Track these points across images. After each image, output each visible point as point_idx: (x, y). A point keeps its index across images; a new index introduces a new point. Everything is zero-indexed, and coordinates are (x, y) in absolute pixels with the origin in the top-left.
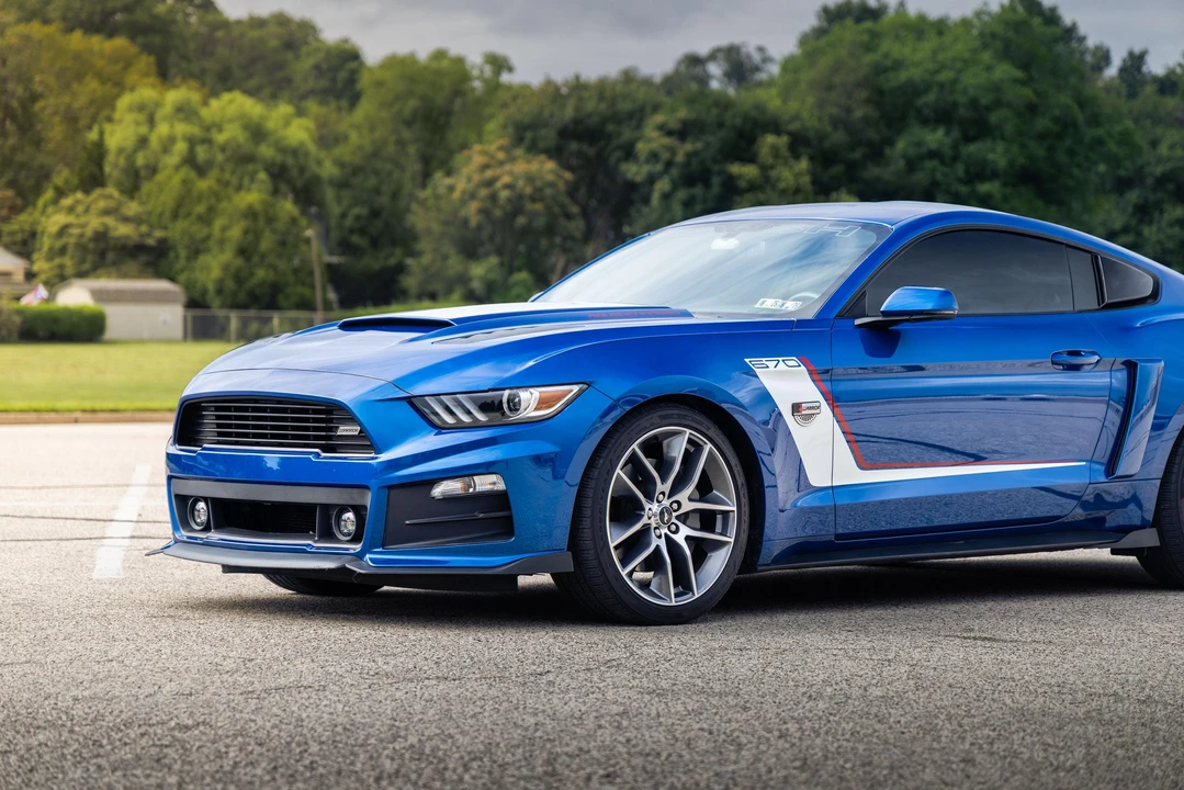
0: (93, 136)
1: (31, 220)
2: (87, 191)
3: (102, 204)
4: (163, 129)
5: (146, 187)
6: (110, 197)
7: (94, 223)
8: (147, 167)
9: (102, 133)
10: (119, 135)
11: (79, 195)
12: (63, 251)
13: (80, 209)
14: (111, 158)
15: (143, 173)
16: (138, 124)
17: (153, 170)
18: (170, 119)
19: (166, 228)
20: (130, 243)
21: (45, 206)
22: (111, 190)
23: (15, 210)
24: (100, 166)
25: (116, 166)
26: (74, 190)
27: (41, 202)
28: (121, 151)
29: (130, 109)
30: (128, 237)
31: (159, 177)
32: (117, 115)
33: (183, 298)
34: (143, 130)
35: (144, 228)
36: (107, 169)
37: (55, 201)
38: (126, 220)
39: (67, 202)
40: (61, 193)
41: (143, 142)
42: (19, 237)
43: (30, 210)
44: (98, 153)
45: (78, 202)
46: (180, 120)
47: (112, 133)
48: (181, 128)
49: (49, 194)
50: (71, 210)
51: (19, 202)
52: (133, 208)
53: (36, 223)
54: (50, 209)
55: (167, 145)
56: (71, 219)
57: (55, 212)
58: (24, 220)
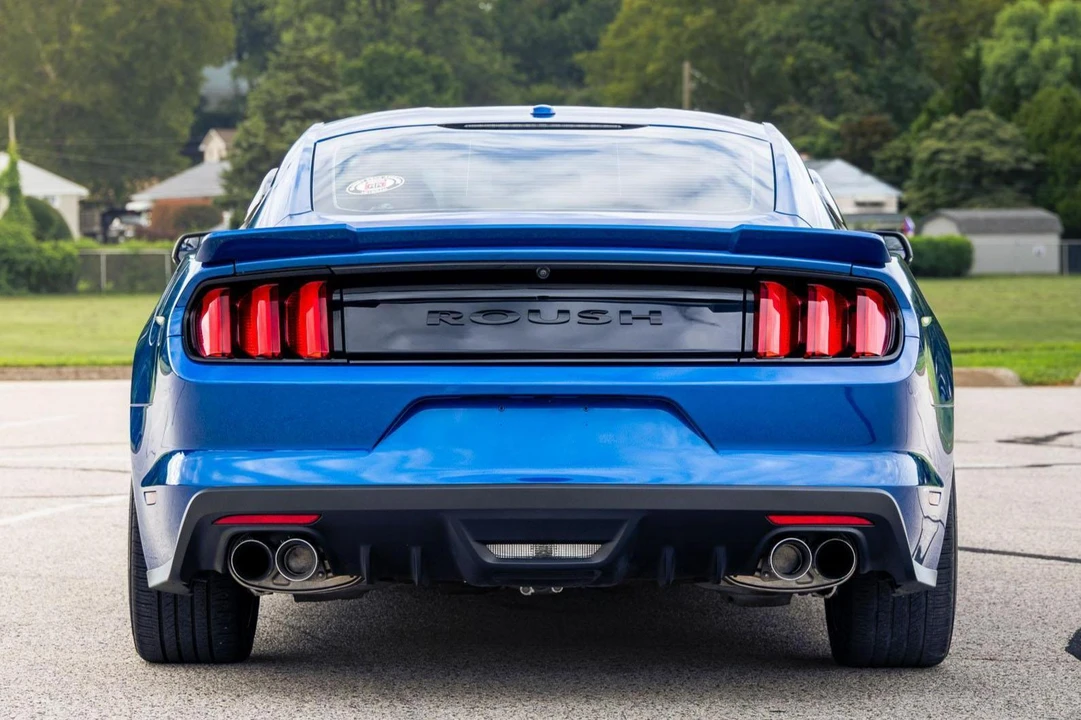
0: (969, 54)
1: (904, 145)
2: (960, 114)
3: (976, 127)
4: (1046, 43)
5: (1025, 106)
6: (985, 119)
7: (966, 147)
8: (1027, 86)
9: (979, 50)
10: (995, 52)
11: (952, 119)
12: (933, 178)
13: (952, 133)
14: (987, 76)
15: (1023, 92)
16: (1017, 39)
17: (1034, 87)
18: (1053, 33)
19: (1044, 152)
20: (1006, 168)
21: (920, 130)
22: (986, 112)
23: (887, 136)
24: (975, 85)
25: (993, 85)
26: (946, 113)
27: (914, 126)
28: (999, 68)
29: (1011, 22)
30: (1003, 162)
31: (1039, 96)
32: (996, 30)
33: (1059, 227)
34: (1023, 45)
35: (1021, 152)
36: (984, 89)
37: (927, 126)
38: (1002, 143)
39: (938, 126)
40: (933, 116)
41: (1023, 57)
42: (893, 165)
43: (904, 135)
44: (973, 71)
45: (950, 125)
46: (1064, 33)
47: (992, 49)
48: (1064, 41)
49: (923, 118)
50: (942, 134)
51: (894, 127)
52: (1009, 130)
53: (908, 149)
54: (923, 134)
55: (1049, 61)
56: (942, 145)
57: (928, 137)
58: (896, 146)
